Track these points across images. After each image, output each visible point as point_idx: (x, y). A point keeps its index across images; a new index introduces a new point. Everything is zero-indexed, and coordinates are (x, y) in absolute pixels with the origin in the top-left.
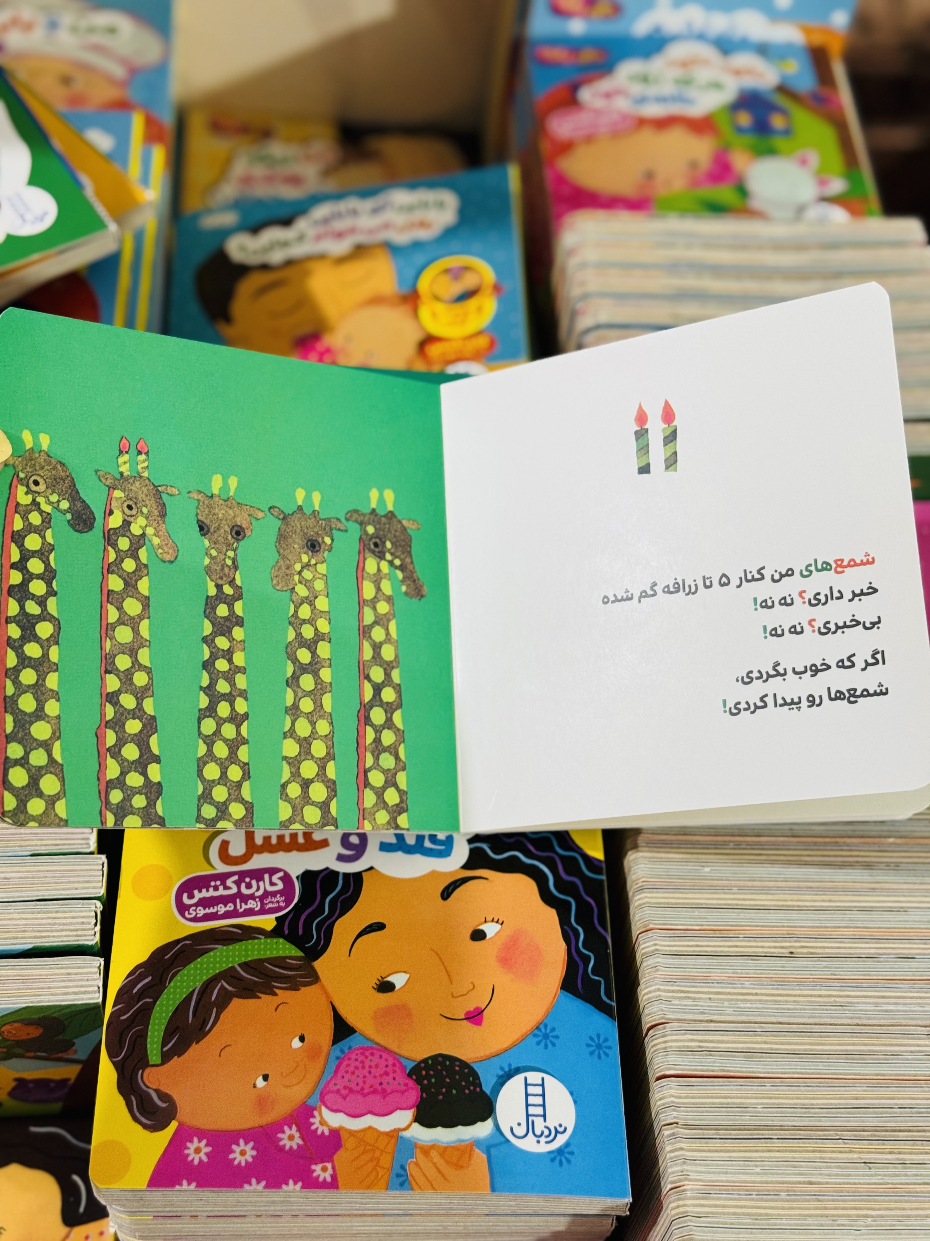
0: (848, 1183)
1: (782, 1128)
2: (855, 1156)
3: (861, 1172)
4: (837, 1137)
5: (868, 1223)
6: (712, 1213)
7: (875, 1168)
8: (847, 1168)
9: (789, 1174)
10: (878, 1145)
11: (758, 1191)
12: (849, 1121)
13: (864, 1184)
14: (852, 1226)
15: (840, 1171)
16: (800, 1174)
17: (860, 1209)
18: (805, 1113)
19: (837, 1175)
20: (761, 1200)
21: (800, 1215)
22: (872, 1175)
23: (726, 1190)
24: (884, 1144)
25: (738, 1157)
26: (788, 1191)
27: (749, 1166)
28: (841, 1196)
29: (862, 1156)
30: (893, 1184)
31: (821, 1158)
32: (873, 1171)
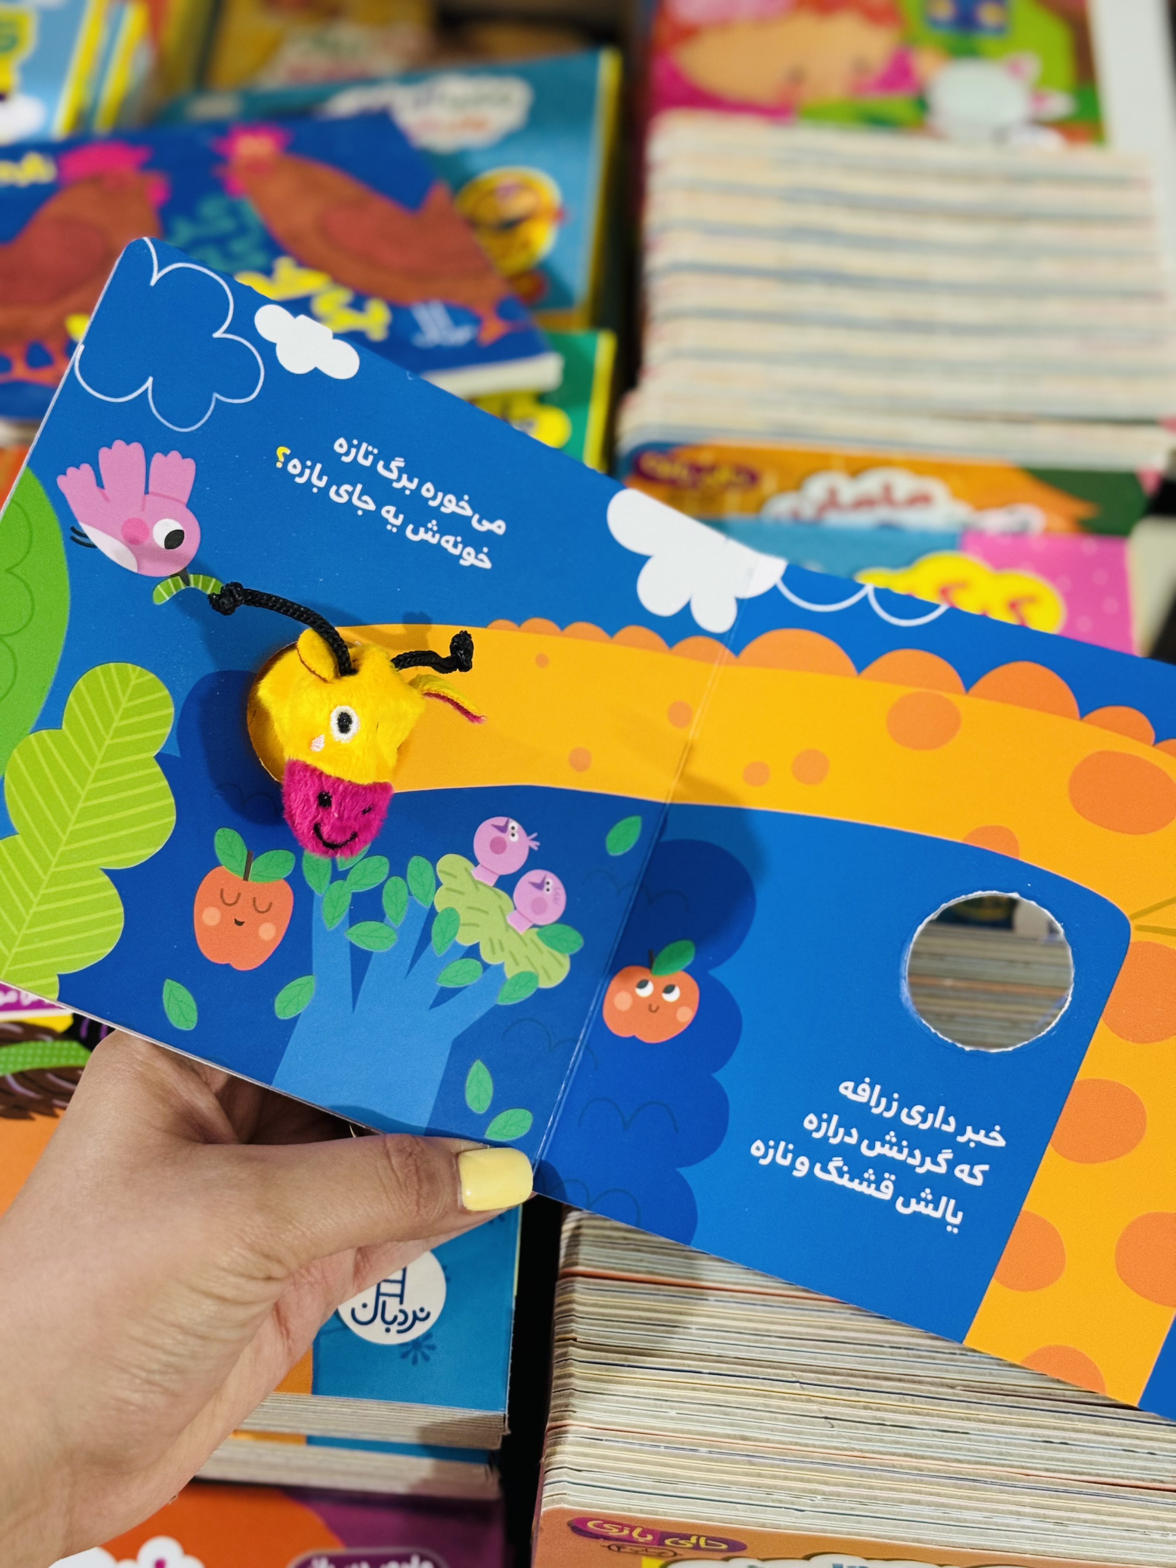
0: (796, 1444)
1: (720, 1359)
2: (815, 1407)
3: (819, 1429)
4: (794, 1379)
5: (817, 1502)
6: (598, 1467)
7: (839, 1426)
8: (799, 1422)
9: (716, 1423)
10: (850, 1395)
11: (668, 1442)
12: (815, 1359)
13: (819, 1447)
14: (792, 1503)
15: (789, 1426)
16: (732, 1425)
17: (808, 1481)
18: (756, 1341)
19: (784, 1431)
20: (671, 1455)
21: (721, 1481)
22: (832, 1436)
23: (623, 1437)
24: (858, 1395)
25: (649, 1394)
26: (710, 1446)
27: (661, 1407)
28: (784, 1460)
29: (826, 1408)
30: (861, 1451)
31: (765, 1405)
32: (836, 1431)
